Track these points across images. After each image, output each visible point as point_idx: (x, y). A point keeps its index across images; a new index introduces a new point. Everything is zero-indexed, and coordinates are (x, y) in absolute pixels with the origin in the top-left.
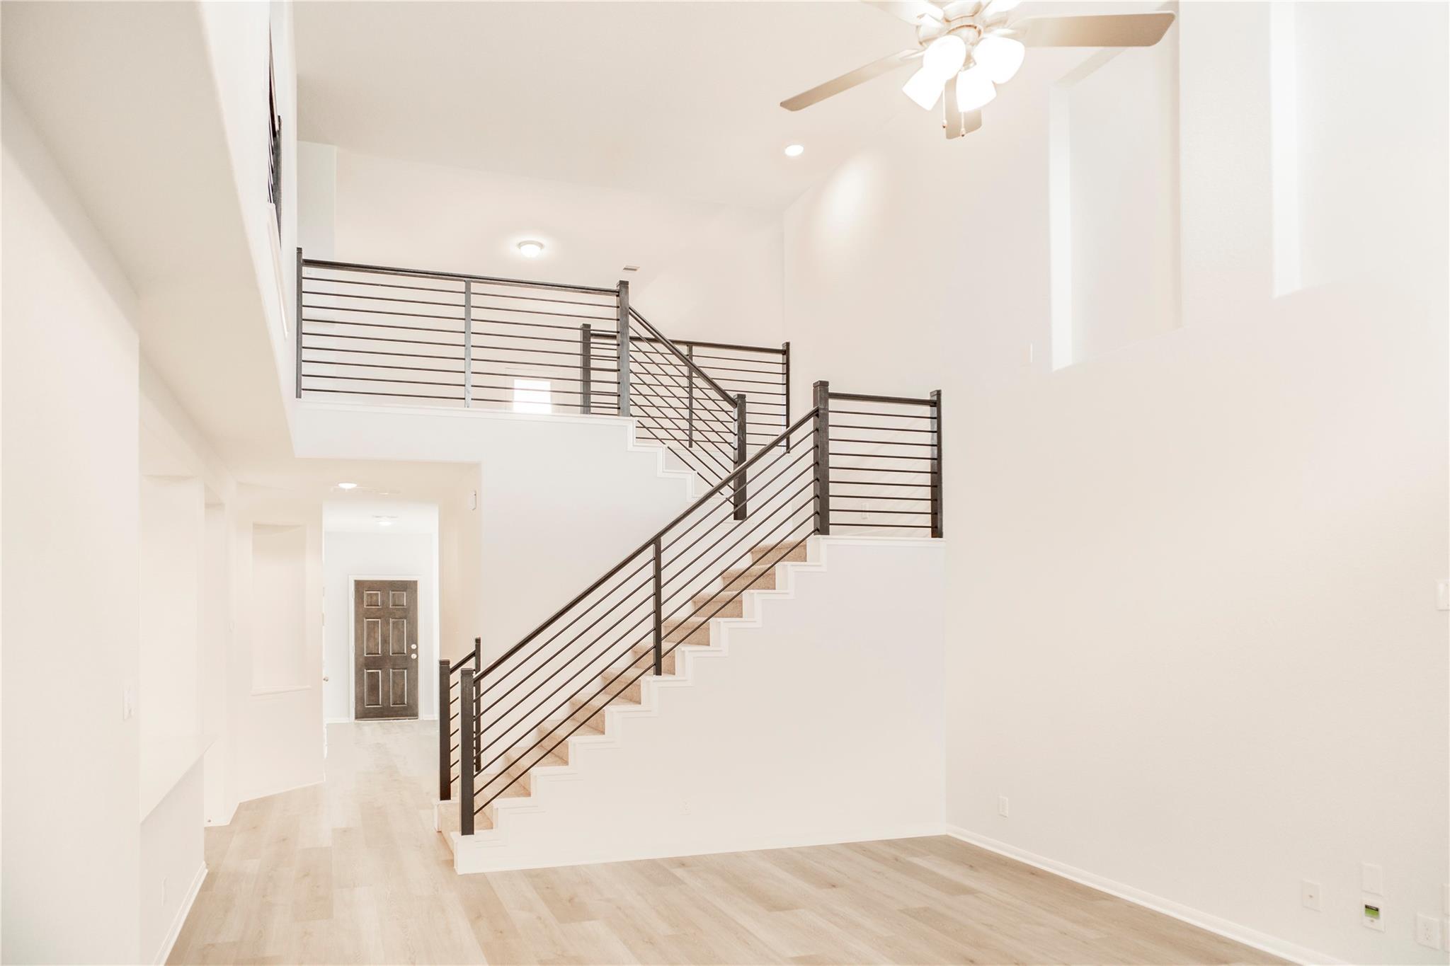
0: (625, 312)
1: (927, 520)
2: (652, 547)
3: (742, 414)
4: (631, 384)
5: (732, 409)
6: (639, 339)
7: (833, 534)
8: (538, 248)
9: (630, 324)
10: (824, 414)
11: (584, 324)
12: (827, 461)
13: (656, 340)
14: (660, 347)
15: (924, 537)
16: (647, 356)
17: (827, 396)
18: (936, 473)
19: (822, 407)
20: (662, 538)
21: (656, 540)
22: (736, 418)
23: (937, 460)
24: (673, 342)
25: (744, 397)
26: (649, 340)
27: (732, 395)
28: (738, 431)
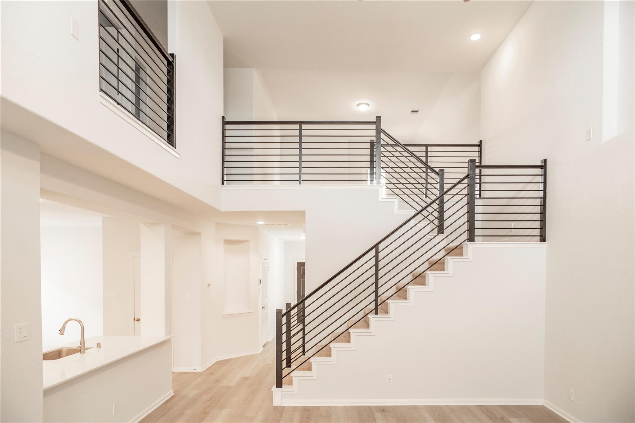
0: (379, 131)
1: (537, 232)
2: (374, 250)
3: (442, 179)
4: (382, 168)
5: (437, 177)
6: (388, 145)
7: (477, 242)
8: (366, 106)
9: (382, 137)
10: (473, 177)
11: (371, 140)
12: (474, 202)
13: (396, 145)
14: (399, 148)
15: (537, 242)
16: (391, 153)
17: (475, 167)
18: (543, 206)
19: (470, 173)
20: (379, 245)
21: (376, 246)
22: (439, 182)
23: (544, 198)
24: (405, 145)
25: (443, 170)
26: (391, 145)
27: (437, 170)
28: (440, 188)
